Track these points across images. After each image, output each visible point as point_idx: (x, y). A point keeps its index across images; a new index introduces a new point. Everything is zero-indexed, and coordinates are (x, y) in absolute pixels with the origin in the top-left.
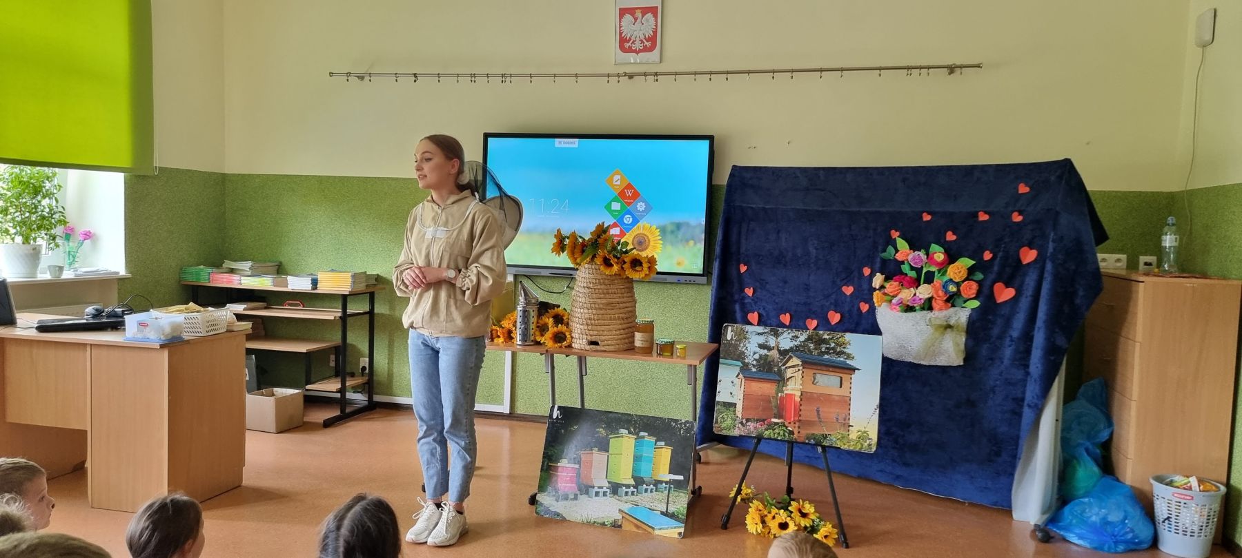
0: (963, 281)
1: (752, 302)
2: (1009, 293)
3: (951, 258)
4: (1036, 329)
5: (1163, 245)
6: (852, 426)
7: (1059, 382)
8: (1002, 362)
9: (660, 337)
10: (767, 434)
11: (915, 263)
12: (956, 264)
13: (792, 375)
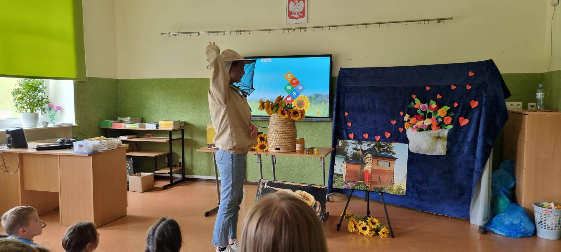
0: (445, 117)
1: (351, 129)
2: (466, 122)
3: (440, 106)
4: (479, 138)
5: (537, 97)
6: (395, 184)
7: (490, 162)
8: (464, 153)
9: (307, 146)
10: (356, 188)
11: (423, 109)
12: (442, 109)
13: (368, 161)
